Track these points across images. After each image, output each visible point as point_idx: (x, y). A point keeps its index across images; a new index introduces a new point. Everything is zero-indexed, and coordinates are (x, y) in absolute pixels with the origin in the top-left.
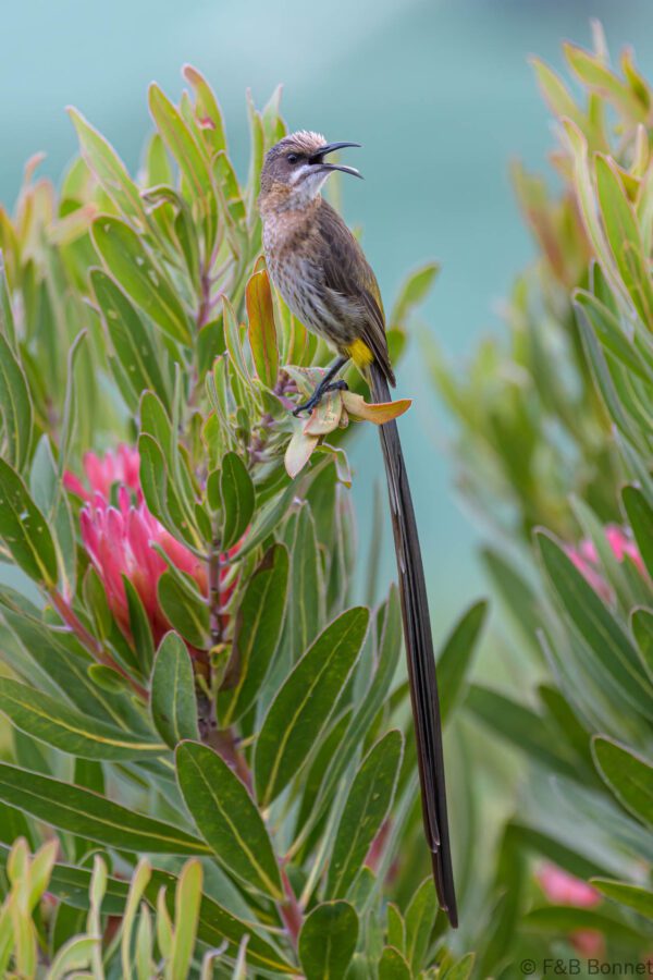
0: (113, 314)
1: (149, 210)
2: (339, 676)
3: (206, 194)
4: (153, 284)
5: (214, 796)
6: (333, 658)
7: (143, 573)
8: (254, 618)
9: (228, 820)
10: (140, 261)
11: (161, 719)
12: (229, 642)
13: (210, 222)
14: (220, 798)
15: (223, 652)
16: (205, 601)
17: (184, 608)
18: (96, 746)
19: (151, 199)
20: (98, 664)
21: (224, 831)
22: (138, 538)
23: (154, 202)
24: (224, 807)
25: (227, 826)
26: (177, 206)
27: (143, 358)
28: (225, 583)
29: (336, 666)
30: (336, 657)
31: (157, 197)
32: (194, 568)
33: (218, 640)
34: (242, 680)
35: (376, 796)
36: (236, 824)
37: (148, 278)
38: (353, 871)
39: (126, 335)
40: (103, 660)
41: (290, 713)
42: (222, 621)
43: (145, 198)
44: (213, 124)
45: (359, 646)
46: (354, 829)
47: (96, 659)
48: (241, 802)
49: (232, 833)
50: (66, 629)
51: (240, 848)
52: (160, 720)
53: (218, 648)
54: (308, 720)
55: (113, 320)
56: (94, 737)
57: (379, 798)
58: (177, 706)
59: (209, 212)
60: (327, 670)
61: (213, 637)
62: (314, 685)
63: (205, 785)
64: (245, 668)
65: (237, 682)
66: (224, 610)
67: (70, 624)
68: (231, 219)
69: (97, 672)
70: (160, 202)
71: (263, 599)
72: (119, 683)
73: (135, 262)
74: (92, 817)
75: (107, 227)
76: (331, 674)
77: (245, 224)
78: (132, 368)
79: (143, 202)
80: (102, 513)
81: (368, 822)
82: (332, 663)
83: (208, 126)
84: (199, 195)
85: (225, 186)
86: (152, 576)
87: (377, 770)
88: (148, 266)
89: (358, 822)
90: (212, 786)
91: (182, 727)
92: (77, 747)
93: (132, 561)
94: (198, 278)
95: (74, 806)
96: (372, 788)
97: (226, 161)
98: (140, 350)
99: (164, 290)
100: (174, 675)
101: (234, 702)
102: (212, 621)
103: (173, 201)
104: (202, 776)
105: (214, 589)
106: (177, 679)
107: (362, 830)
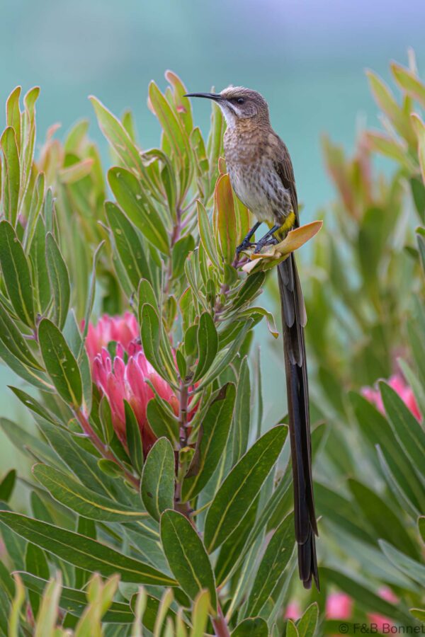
0: (119, 232)
1: (147, 164)
2: (264, 470)
3: (182, 155)
4: (146, 212)
5: (182, 546)
6: (261, 458)
7: (137, 400)
8: (211, 431)
9: (189, 562)
10: (139, 197)
11: (148, 496)
12: (192, 446)
13: (184, 172)
14: (185, 548)
15: (189, 452)
16: (178, 419)
17: (163, 423)
18: (101, 512)
19: (147, 157)
20: (104, 458)
21: (186, 570)
22: (134, 377)
23: (148, 159)
24: (187, 554)
25: (188, 567)
26: (163, 162)
27: (138, 260)
28: (190, 407)
29: (263, 464)
30: (264, 458)
31: (151, 156)
32: (170, 398)
33: (184, 444)
34: (201, 471)
35: (283, 549)
36: (193, 566)
37: (144, 208)
38: (264, 598)
39: (127, 246)
40: (107, 456)
41: (231, 493)
42: (188, 431)
43: (143, 156)
44: (185, 110)
45: (280, 451)
46: (268, 570)
47: (103, 455)
48: (197, 551)
49: (191, 571)
50: (85, 435)
51: (195, 581)
52: (146, 495)
53: (185, 450)
54: (242, 499)
55: (119, 235)
56: (99, 506)
57: (285, 550)
58: (160, 487)
59: (184, 166)
60: (258, 465)
61: (181, 442)
62: (248, 475)
63: (177, 539)
64: (203, 463)
65: (197, 472)
66: (189, 424)
67: (87, 432)
68: (201, 171)
69: (103, 464)
70: (153, 159)
71: (217, 418)
72: (117, 472)
73: (136, 198)
74: (97, 559)
75: (118, 175)
76: (259, 469)
77: (207, 174)
78: (130, 267)
79: (142, 159)
80: (110, 361)
81: (277, 566)
82: (260, 462)
83: (181, 111)
84: (178, 155)
85: (197, 149)
86: (143, 401)
87: (286, 532)
88: (144, 200)
89: (271, 566)
90: (181, 540)
91: (161, 501)
92: (89, 512)
93: (130, 392)
94: (174, 209)
95: (84, 551)
96: (281, 544)
97: (199, 133)
98: (136, 256)
99: (154, 216)
100: (161, 465)
101: (194, 485)
102: (182, 433)
103: (161, 159)
104: (176, 533)
105: (183, 410)
106: (162, 468)
107: (273, 571)
